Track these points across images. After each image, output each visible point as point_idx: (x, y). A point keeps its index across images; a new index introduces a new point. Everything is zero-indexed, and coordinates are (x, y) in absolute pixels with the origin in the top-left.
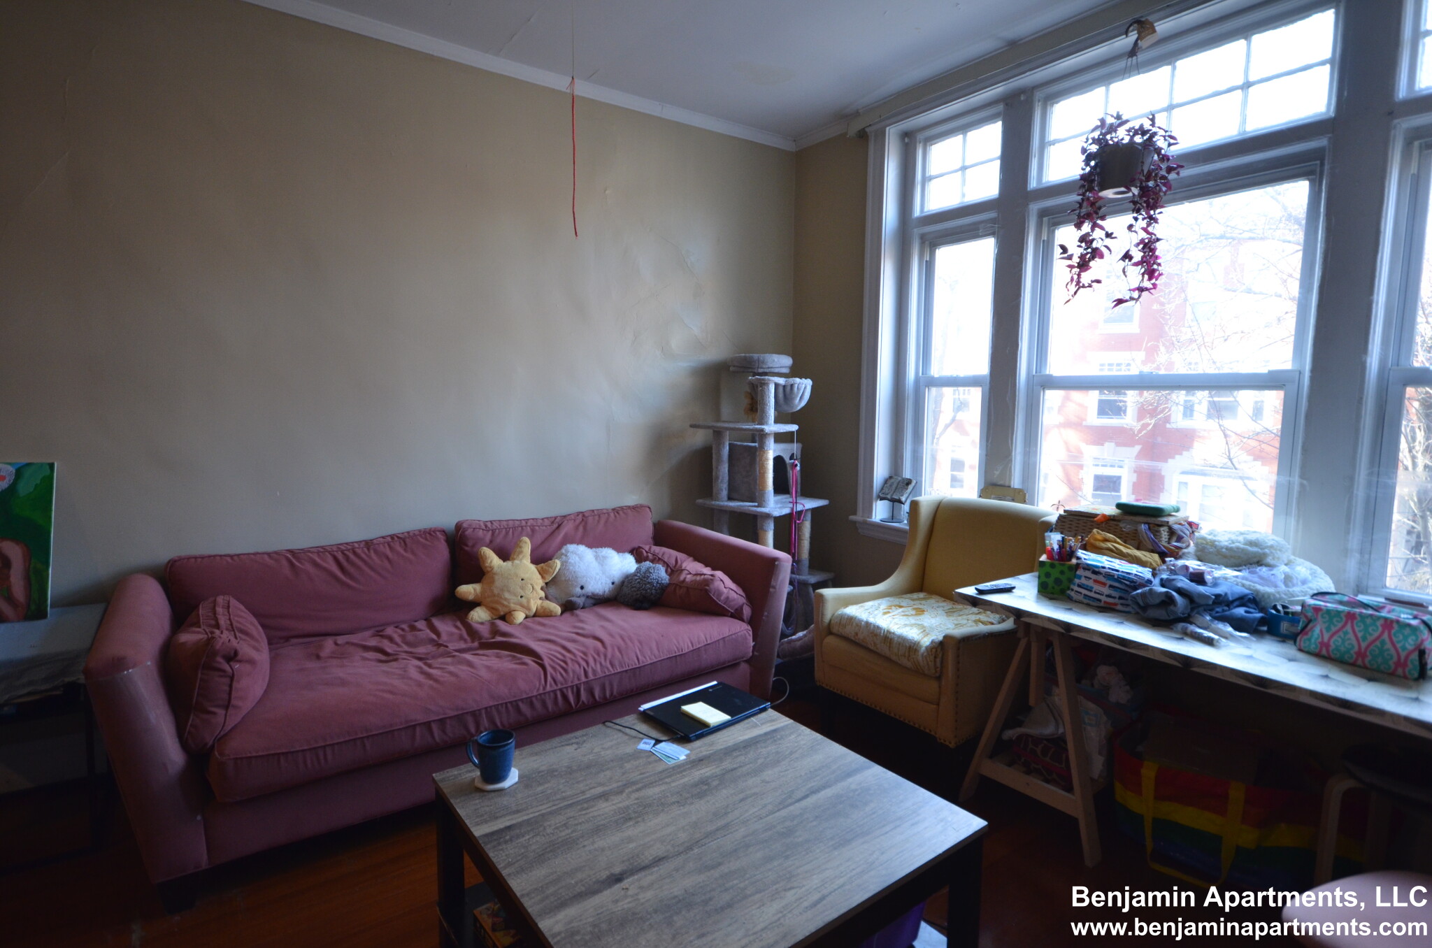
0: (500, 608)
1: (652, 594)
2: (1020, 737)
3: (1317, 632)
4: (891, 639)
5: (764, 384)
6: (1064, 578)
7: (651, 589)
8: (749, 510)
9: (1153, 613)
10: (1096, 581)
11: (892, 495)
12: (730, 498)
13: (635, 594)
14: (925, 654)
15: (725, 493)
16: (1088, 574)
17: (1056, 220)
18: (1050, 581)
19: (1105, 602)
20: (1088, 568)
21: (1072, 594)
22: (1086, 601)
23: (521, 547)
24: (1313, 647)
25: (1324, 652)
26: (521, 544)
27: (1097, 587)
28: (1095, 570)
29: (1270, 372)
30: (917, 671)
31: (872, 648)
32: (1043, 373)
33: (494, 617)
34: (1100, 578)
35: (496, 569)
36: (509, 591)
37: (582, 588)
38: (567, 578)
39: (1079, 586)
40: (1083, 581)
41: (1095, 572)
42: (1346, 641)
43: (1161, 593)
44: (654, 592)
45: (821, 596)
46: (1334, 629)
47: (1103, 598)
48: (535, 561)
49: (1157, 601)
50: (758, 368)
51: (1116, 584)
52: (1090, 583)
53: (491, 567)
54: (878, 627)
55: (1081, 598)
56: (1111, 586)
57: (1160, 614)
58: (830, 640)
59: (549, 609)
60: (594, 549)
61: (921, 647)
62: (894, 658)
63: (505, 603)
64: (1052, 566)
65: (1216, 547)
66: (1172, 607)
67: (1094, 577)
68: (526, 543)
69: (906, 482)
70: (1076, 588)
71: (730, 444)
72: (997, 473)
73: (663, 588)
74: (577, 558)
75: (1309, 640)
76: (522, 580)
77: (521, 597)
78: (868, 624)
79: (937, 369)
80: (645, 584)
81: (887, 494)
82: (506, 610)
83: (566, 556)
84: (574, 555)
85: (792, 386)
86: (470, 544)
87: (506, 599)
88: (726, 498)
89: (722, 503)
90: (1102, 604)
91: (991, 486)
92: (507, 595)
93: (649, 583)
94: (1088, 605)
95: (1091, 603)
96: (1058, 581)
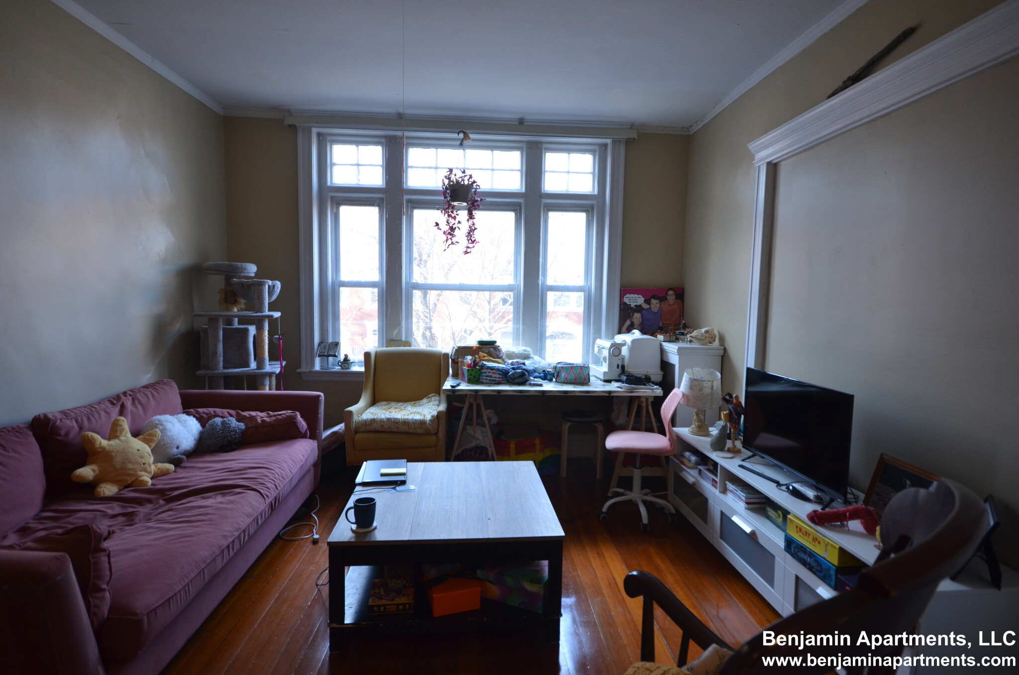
0: (128, 478)
1: (236, 438)
2: (463, 451)
3: (563, 375)
4: (408, 422)
5: (263, 285)
6: (477, 375)
7: (235, 435)
8: (255, 372)
9: (517, 381)
10: (493, 373)
11: (328, 352)
12: (224, 368)
13: (221, 442)
14: (431, 423)
15: (221, 364)
16: (489, 370)
17: (413, 206)
18: (472, 377)
19: (498, 381)
20: (488, 368)
21: (484, 380)
22: (490, 382)
23: (120, 426)
24: (563, 381)
25: (566, 381)
26: (120, 423)
27: (494, 375)
28: (492, 368)
29: (509, 285)
30: (427, 433)
31: (396, 430)
32: (411, 281)
33: (121, 488)
34: (495, 371)
35: (108, 448)
36: (130, 462)
37: (178, 448)
38: (166, 443)
39: (486, 376)
40: (488, 374)
41: (492, 369)
42: (572, 376)
43: (520, 372)
44: (237, 436)
45: (351, 412)
46: (568, 373)
47: (497, 379)
48: (135, 434)
49: (519, 375)
50: (241, 272)
51: (500, 373)
52: (491, 374)
53: (101, 448)
54: (397, 419)
55: (488, 381)
56: (499, 374)
57: (520, 380)
58: (359, 436)
59: (167, 469)
60: (175, 416)
61: (426, 421)
62: (411, 431)
63: (131, 472)
64: (472, 370)
65: (515, 354)
66: (525, 376)
67: (492, 371)
68: (124, 421)
69: (334, 344)
70: (485, 378)
71: (224, 329)
72: (395, 334)
73: (243, 433)
74: (171, 425)
75: (561, 378)
76: (138, 450)
77: (144, 464)
78: (389, 420)
79: (344, 277)
80: (230, 433)
81: (324, 352)
82: (134, 478)
83: (162, 425)
84: (168, 423)
85: (274, 286)
86: (63, 433)
87: (131, 470)
88: (222, 369)
89: (220, 371)
90: (496, 382)
91: (390, 342)
92: (130, 466)
93: (232, 431)
94: (491, 383)
95: (492, 382)
96: (475, 377)
